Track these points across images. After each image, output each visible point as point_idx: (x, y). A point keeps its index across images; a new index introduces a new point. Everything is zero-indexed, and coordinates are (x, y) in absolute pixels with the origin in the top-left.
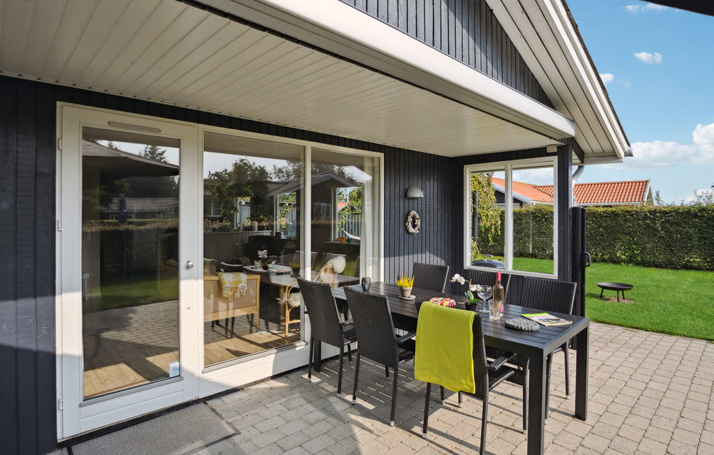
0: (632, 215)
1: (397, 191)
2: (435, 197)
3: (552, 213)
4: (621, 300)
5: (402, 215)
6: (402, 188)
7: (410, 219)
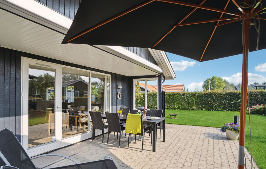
0: (179, 95)
1: (115, 86)
2: (125, 88)
3: (157, 94)
4: (175, 118)
5: (116, 94)
6: (116, 85)
7: (118, 95)
